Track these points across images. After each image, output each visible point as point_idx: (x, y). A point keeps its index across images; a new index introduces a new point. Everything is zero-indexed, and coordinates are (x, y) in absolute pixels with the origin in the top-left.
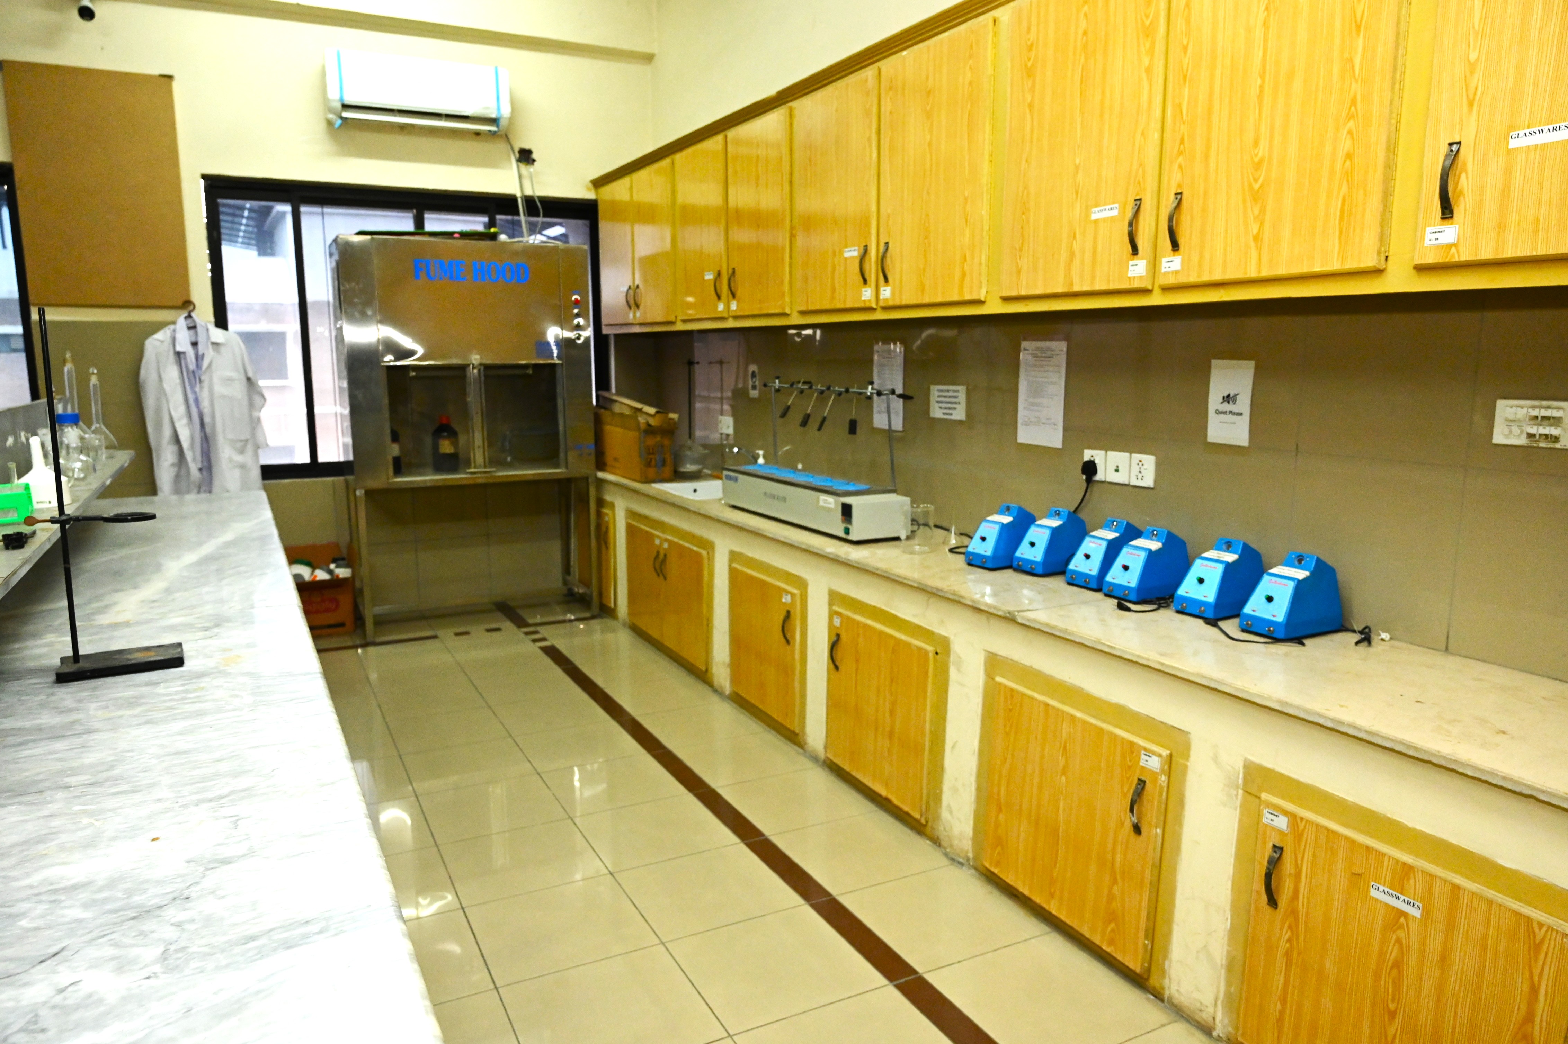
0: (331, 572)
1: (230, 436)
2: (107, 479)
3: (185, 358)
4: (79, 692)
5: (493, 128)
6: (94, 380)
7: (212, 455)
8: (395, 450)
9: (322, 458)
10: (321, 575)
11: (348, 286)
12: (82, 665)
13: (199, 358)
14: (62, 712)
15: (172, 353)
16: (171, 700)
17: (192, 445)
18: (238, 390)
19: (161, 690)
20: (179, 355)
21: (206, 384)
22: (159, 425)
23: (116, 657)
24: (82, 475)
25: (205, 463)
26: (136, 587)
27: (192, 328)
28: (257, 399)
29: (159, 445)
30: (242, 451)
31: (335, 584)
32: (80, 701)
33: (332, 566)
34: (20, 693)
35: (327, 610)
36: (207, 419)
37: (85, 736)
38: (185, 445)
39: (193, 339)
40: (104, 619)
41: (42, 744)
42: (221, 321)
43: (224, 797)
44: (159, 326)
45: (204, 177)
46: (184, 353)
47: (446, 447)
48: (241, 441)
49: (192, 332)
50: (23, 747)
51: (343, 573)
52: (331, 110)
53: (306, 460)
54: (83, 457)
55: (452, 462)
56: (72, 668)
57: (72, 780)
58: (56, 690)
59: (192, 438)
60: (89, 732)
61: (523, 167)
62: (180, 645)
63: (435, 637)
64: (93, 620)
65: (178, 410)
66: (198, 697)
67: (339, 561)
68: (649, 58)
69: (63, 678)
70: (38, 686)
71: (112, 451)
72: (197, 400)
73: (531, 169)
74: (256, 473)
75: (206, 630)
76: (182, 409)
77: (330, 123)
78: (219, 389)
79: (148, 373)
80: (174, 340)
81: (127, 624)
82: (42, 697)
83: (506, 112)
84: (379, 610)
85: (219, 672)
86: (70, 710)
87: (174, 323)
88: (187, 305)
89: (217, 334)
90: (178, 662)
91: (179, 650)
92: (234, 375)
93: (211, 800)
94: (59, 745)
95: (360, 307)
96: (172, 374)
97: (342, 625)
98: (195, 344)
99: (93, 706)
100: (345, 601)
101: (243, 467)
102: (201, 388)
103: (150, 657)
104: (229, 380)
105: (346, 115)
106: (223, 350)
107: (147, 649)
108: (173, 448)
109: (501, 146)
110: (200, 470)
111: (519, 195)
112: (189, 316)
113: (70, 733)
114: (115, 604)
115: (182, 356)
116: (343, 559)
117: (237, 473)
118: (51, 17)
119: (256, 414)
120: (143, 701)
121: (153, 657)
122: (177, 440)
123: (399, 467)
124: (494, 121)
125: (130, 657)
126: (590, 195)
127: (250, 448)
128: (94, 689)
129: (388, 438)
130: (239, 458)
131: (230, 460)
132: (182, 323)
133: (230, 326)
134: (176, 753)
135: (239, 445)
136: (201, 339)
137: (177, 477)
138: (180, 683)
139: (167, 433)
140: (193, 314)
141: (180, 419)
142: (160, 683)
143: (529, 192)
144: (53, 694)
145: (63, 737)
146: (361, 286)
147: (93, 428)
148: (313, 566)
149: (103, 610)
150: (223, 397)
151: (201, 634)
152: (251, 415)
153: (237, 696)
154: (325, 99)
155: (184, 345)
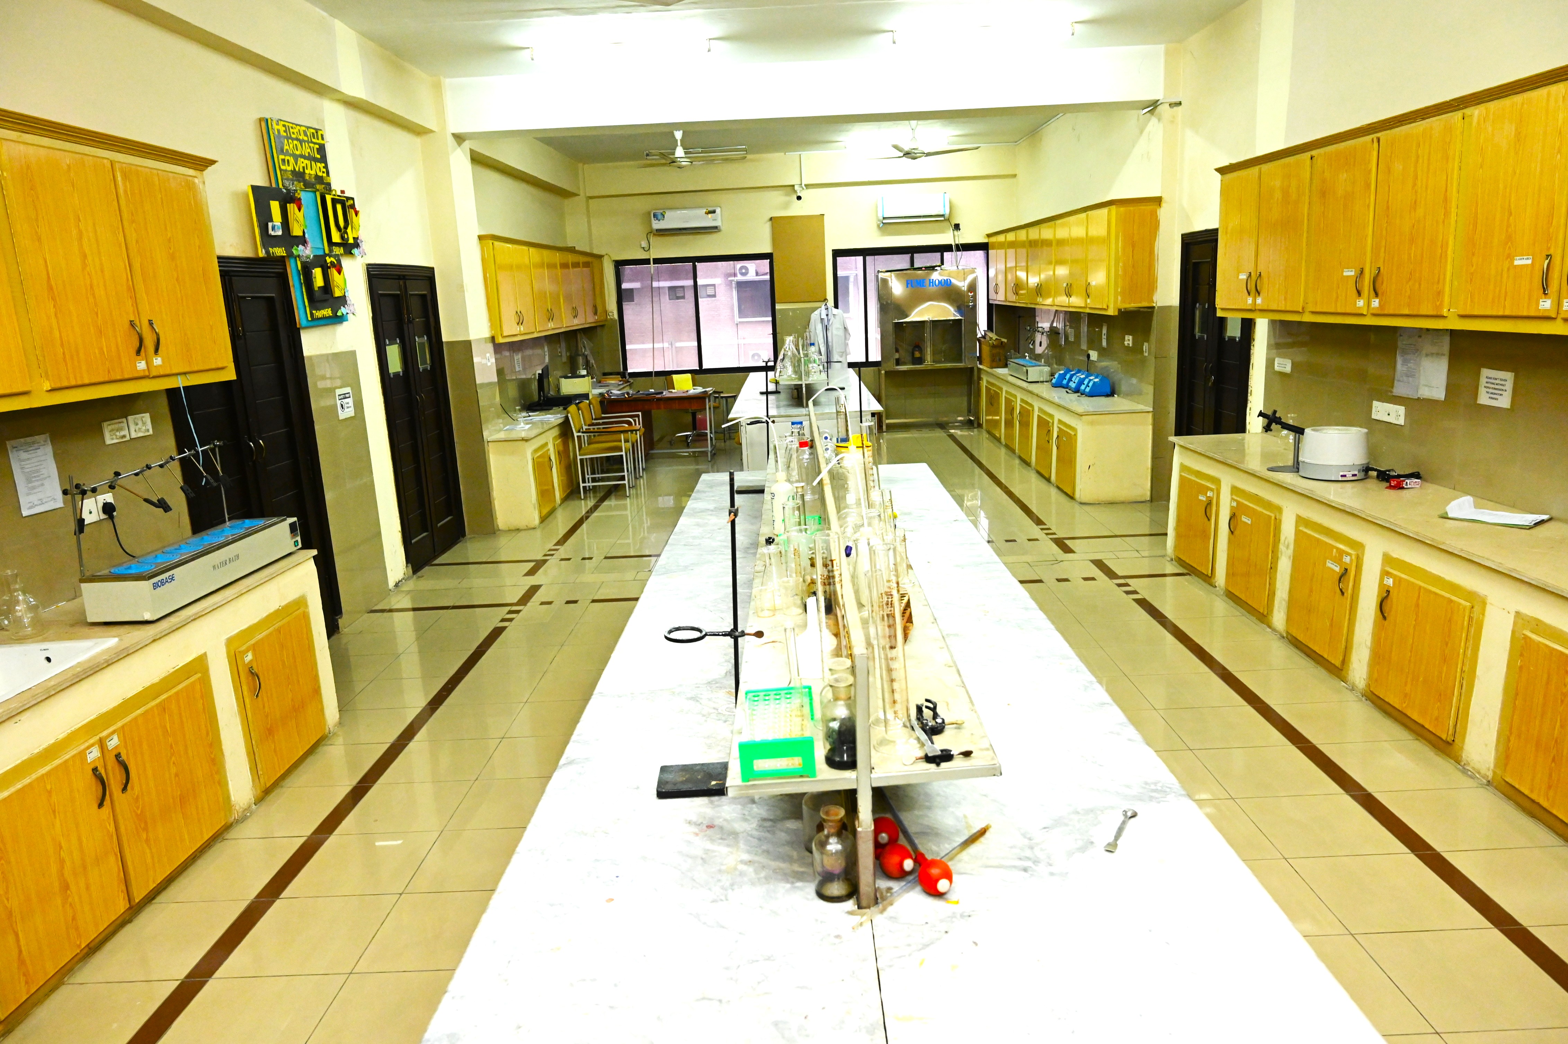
1: (838, 350)
3: (824, 320)
5: (943, 219)
7: (831, 357)
8: (898, 355)
9: (870, 360)
13: (828, 320)
15: (819, 319)
18: (841, 333)
20: (822, 319)
21: (830, 330)
27: (827, 309)
28: (848, 336)
30: (841, 356)
36: (830, 343)
38: (823, 354)
39: (827, 313)
42: (836, 306)
44: (816, 309)
45: (832, 250)
46: (824, 318)
47: (917, 355)
48: (841, 352)
49: (827, 311)
52: (879, 220)
53: (864, 360)
55: (920, 361)
61: (956, 232)
65: (820, 338)
68: (1015, 176)
72: (827, 336)
73: (959, 232)
74: (847, 365)
76: (822, 340)
77: (878, 226)
78: (835, 332)
79: (811, 327)
80: (820, 314)
83: (947, 212)
84: (888, 421)
87: (820, 307)
88: (825, 300)
89: (835, 311)
96: (819, 327)
98: (827, 315)
101: (842, 363)
102: (829, 332)
104: (839, 328)
105: (884, 221)
106: (837, 317)
109: (947, 224)
110: (827, 363)
111: (953, 244)
112: (826, 305)
117: (840, 365)
118: (787, 198)
119: (847, 341)
122: (820, 352)
123: (898, 363)
124: (943, 216)
126: (986, 241)
127: (845, 354)
129: (895, 351)
130: (840, 359)
131: (838, 360)
132: (823, 307)
133: (839, 308)
135: (841, 354)
136: (829, 313)
139: (817, 349)
141: (821, 344)
143: (957, 243)
150: (836, 335)
152: (845, 342)
154: (877, 216)
155: (824, 316)
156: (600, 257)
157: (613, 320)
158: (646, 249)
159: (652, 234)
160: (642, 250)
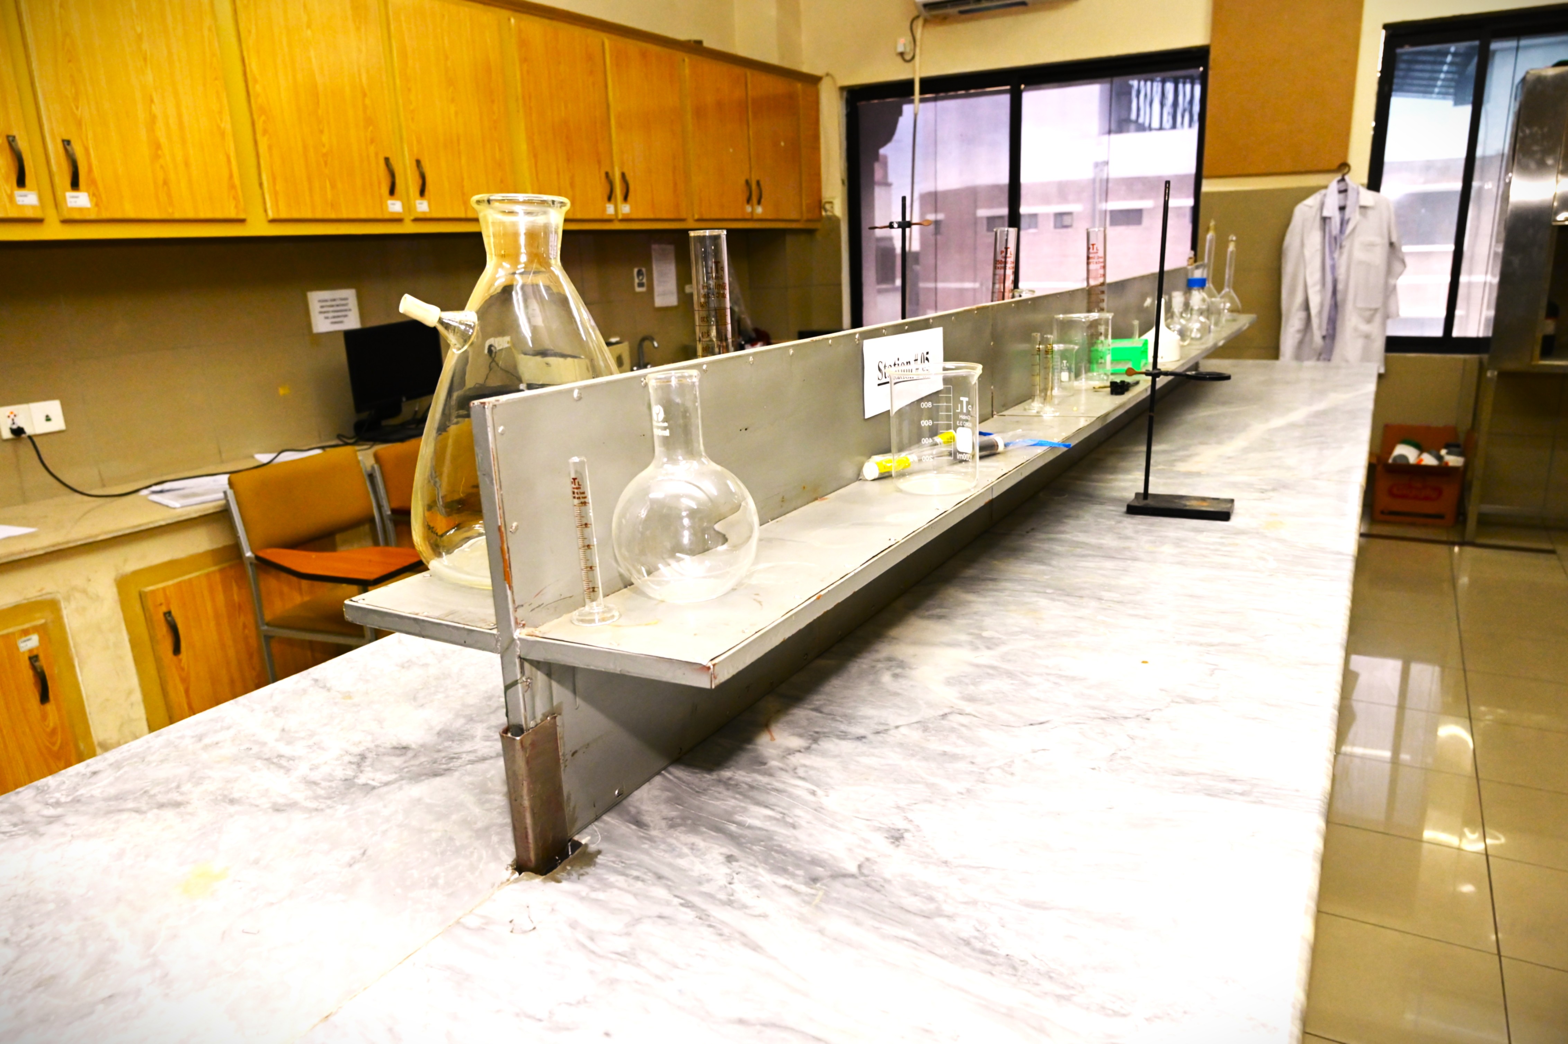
0: (1440, 458)
1: (1360, 305)
2: (1220, 340)
3: (1330, 222)
4: (1139, 524)
6: (1231, 247)
7: (1339, 323)
8: (1549, 327)
9: (1457, 332)
10: (1428, 460)
11: (1528, 131)
12: (1150, 502)
13: (1344, 223)
14: (1120, 538)
15: (1318, 218)
16: (1207, 549)
17: (1320, 312)
18: (1378, 256)
19: (1201, 537)
20: (1325, 220)
21: (1346, 251)
22: (1293, 291)
23: (1177, 501)
24: (1199, 336)
25: (1331, 332)
26: (1220, 442)
27: (1343, 191)
28: (1397, 266)
29: (1289, 310)
30: (1369, 321)
31: (1443, 470)
32: (1137, 532)
33: (1443, 452)
34: (1100, 515)
35: (1426, 498)
36: (1340, 287)
37: (1129, 562)
38: (1314, 311)
39: (1342, 204)
40: (1182, 467)
41: (1097, 559)
42: (1374, 182)
43: (1212, 645)
44: (1311, 191)
45: (1386, 27)
46: (1330, 218)
48: (1370, 310)
49: (1342, 195)
50: (1084, 559)
51: (1454, 461)
53: (1437, 331)
54: (1202, 319)
56: (1141, 503)
57: (1106, 595)
58: (1125, 519)
59: (1322, 305)
60: (1135, 559)
62: (1232, 501)
63: (1552, 552)
64: (1174, 466)
65: (1313, 275)
66: (1229, 551)
67: (1453, 448)
69: (1133, 510)
70: (1114, 513)
71: (1235, 314)
72: (1333, 268)
74: (1379, 344)
75: (1263, 492)
76: (1317, 275)
78: (1359, 254)
79: (1292, 240)
80: (1322, 205)
81: (1198, 474)
82: (1113, 523)
84: (1487, 508)
85: (1258, 533)
86: (1127, 538)
87: (1326, 187)
88: (1343, 167)
89: (1368, 197)
90: (1225, 516)
91: (1229, 505)
92: (1377, 240)
93: (1201, 645)
94: (1109, 564)
95: (1538, 156)
96: (1314, 239)
97: (1440, 516)
98: (1342, 208)
99: (1145, 538)
100: (1450, 492)
101: (1367, 337)
102: (1341, 254)
103: (1203, 506)
104: (1371, 245)
106: (1370, 213)
107: (1204, 499)
108: (1302, 314)
110: (1324, 337)
112: (1343, 180)
113: (1120, 557)
114: (1197, 454)
115: (1328, 221)
116: (1458, 446)
117: (1360, 343)
119: (1392, 282)
120: (1185, 544)
121: (1205, 507)
122: (1307, 307)
123: (1549, 348)
125: (1188, 503)
127: (1378, 318)
128: (1152, 525)
129: (1542, 313)
130: (1365, 328)
131: (1356, 329)
132: (1334, 186)
133: (1383, 187)
134: (1191, 596)
135: (1368, 314)
136: (1350, 204)
137: (1301, 343)
138: (1220, 535)
139: (1299, 299)
140: (1347, 177)
141: (1314, 285)
142: (1203, 531)
144: (1120, 522)
145: (1112, 558)
146: (1546, 130)
147: (1223, 292)
148: (1421, 449)
149: (1182, 459)
150: (1360, 263)
151: (1257, 495)
152: (1386, 283)
153: (1264, 559)
155: (1331, 210)
156: (813, 80)
157: (834, 221)
158: (908, 57)
159: (920, 23)
160: (899, 60)
